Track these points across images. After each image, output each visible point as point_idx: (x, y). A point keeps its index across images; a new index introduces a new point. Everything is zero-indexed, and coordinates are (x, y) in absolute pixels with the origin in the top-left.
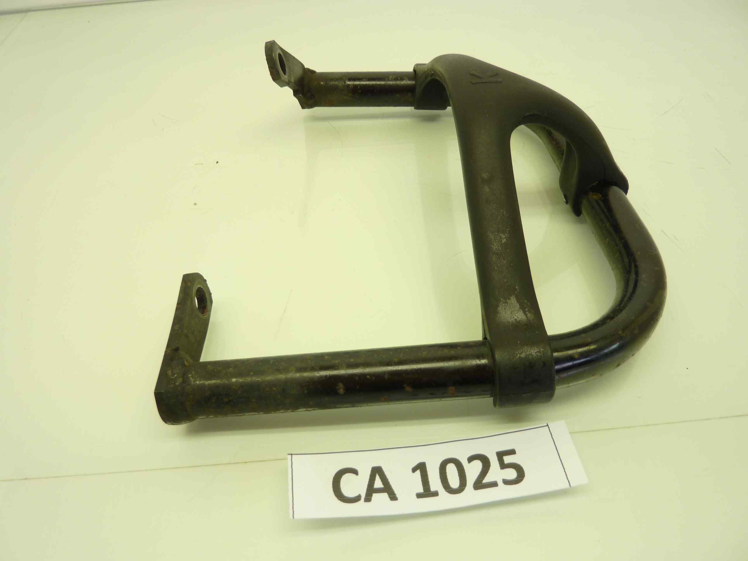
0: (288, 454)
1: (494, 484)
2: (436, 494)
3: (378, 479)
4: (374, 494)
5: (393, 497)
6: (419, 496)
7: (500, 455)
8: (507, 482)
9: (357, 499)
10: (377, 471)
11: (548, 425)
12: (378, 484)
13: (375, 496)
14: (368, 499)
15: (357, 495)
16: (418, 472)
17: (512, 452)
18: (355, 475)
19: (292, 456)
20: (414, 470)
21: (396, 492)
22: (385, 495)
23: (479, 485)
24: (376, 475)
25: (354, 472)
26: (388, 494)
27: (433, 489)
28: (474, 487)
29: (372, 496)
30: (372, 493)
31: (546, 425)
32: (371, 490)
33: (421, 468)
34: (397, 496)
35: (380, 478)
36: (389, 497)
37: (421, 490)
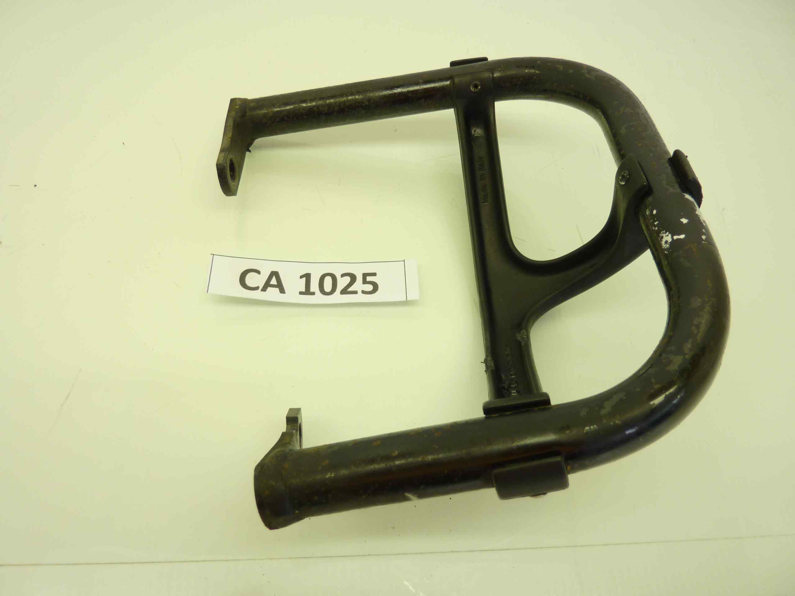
0: (211, 254)
1: (355, 292)
2: (313, 294)
3: (274, 278)
4: (269, 288)
5: (282, 291)
6: (301, 293)
7: (365, 275)
8: (363, 292)
9: (257, 288)
10: (275, 274)
11: (404, 261)
12: (274, 281)
13: (269, 289)
14: (264, 289)
15: (257, 286)
16: (304, 279)
17: (374, 274)
18: (258, 274)
19: (213, 256)
20: (301, 277)
21: (285, 288)
22: (277, 290)
23: (344, 291)
24: (273, 277)
25: (258, 272)
26: (279, 289)
27: (312, 290)
28: (340, 293)
29: (267, 288)
30: (268, 287)
31: (403, 260)
32: (267, 285)
33: (307, 277)
34: (286, 291)
35: (276, 279)
36: (280, 291)
37: (304, 290)
